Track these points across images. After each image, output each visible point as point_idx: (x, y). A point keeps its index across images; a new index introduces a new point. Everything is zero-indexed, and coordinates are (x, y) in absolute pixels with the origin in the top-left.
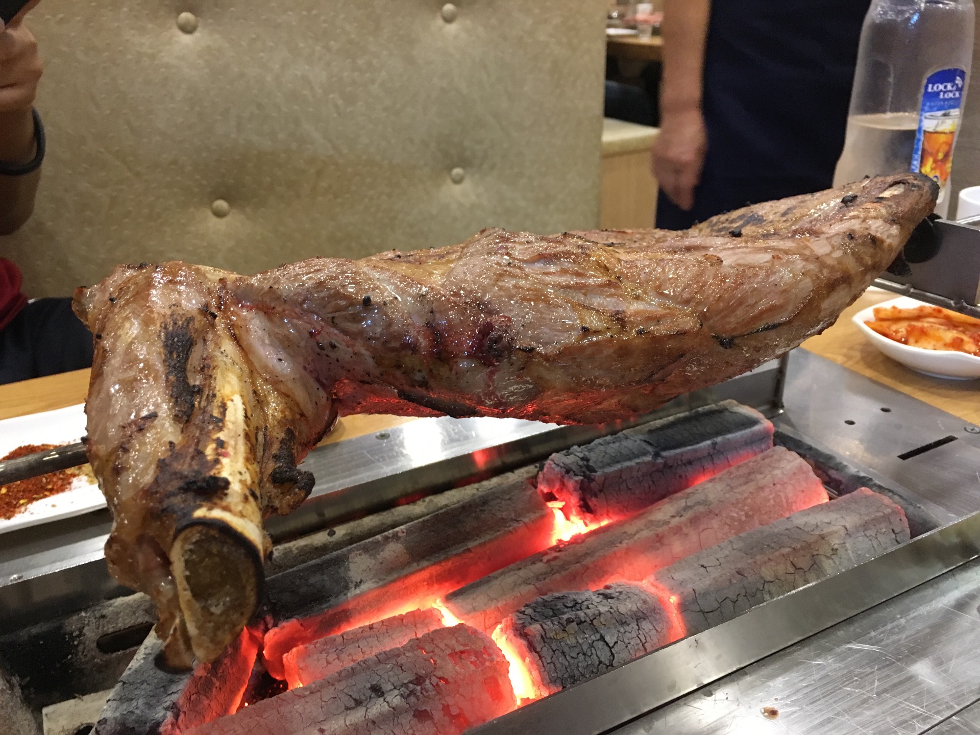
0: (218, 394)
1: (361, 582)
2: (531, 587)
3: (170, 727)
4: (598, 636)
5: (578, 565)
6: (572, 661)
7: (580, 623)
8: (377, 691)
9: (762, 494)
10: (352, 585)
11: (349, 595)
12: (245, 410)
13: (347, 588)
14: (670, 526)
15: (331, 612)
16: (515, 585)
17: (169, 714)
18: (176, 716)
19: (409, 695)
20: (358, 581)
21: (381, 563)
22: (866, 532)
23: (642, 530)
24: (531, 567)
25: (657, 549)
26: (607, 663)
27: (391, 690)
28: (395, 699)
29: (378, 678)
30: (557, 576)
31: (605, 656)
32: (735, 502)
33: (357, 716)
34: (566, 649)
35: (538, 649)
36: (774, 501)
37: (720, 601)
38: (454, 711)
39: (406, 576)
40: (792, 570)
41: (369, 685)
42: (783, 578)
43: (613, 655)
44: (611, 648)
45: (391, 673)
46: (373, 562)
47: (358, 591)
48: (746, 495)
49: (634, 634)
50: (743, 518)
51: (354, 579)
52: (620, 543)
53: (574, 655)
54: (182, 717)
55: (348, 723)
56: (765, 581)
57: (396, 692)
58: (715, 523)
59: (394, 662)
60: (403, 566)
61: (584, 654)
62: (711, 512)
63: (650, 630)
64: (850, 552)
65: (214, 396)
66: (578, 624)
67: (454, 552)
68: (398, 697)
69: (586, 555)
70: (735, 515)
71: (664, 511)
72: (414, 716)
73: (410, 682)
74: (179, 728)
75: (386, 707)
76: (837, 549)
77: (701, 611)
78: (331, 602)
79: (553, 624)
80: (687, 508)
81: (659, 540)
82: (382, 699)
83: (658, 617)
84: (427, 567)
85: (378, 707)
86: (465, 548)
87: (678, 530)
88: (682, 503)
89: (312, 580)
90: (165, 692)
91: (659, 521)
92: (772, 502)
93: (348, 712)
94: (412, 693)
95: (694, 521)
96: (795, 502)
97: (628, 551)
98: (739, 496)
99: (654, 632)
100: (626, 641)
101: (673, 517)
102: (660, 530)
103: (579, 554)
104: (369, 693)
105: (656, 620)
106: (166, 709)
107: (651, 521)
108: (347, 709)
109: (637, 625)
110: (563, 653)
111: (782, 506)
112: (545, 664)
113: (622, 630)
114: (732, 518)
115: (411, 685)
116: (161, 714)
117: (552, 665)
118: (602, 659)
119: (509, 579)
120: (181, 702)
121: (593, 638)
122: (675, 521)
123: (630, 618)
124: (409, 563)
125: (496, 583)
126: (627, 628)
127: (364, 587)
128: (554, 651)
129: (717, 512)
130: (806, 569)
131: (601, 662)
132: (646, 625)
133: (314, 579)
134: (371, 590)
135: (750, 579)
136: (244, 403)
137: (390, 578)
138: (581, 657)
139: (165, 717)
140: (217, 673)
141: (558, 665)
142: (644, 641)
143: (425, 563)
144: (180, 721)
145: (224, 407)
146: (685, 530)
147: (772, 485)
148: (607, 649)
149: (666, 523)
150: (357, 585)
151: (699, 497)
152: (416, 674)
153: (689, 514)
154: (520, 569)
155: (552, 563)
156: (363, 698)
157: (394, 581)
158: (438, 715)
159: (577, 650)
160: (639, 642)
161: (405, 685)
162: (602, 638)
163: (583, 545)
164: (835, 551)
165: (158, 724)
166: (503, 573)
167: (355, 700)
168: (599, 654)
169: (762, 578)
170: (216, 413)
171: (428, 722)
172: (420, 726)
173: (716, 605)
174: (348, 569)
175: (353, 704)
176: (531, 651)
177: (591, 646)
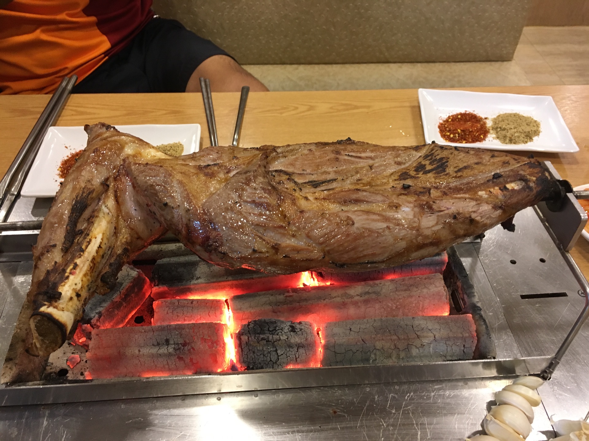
0: (91, 234)
1: (199, 278)
2: (271, 307)
3: (96, 321)
4: (274, 349)
5: (298, 304)
6: (256, 357)
7: (268, 341)
8: (167, 342)
9: (410, 300)
10: (195, 278)
11: (192, 282)
12: (101, 243)
13: (192, 278)
14: (352, 300)
15: (182, 287)
16: (265, 304)
17: (97, 316)
18: (100, 317)
19: (178, 349)
20: (199, 277)
21: (211, 272)
22: (447, 342)
23: (338, 297)
24: (277, 296)
25: (341, 308)
26: (274, 361)
27: (172, 344)
28: (171, 350)
29: (170, 336)
30: (285, 306)
31: (274, 358)
32: (393, 299)
33: (154, 350)
34: (256, 351)
35: (243, 347)
36: (415, 305)
37: (346, 350)
38: (194, 361)
39: (220, 282)
40: (393, 347)
41: (165, 338)
42: (386, 350)
43: (278, 359)
44: (278, 356)
45: (176, 336)
46: (208, 270)
47: (196, 282)
48: (400, 297)
49: (293, 353)
50: (394, 308)
51: (197, 276)
52: (324, 300)
53: (259, 354)
54: (102, 317)
55: (150, 352)
56: (375, 349)
57: (173, 346)
58: (377, 306)
59: (180, 332)
60: (221, 276)
61: (264, 355)
62: (378, 299)
63: (303, 353)
64: (431, 349)
65: (88, 235)
66: (267, 341)
67: (246, 277)
68: (172, 349)
69: (306, 300)
70: (390, 305)
71: (356, 290)
72: (178, 358)
73: (181, 344)
74: (100, 322)
75: (166, 352)
76: (424, 345)
77: (335, 352)
78: (183, 283)
79: (255, 338)
80: (368, 293)
81: (344, 305)
82: (167, 347)
83: (310, 348)
84: (230, 280)
85: (163, 350)
86: (251, 277)
87: (355, 304)
88: (367, 289)
89: (179, 270)
90: (100, 304)
91: (349, 295)
92: (414, 305)
93: (153, 347)
94: (179, 349)
95: (366, 302)
96: (427, 309)
97: (325, 305)
98: (396, 296)
99: (305, 354)
100: (288, 355)
101: (358, 295)
102: (346, 300)
103: (302, 298)
104: (164, 341)
105: (308, 350)
106: (97, 313)
107: (346, 293)
108: (153, 345)
109: (298, 349)
110: (254, 352)
111: (419, 308)
112: (243, 354)
113: (288, 350)
114: (388, 306)
115: (180, 345)
116: (93, 315)
117: (246, 356)
118: (272, 360)
119: (263, 299)
120: (103, 312)
121: (272, 349)
122: (357, 298)
123: (295, 346)
124: (223, 276)
125: (258, 298)
126: (291, 349)
127: (200, 281)
128: (249, 350)
129: (381, 301)
130: (401, 350)
131: (271, 360)
132: (301, 351)
133: (180, 270)
134: (202, 283)
135: (368, 345)
136: (102, 239)
137: (212, 280)
138: (262, 356)
139: (94, 317)
140: (126, 300)
141: (249, 357)
142: (297, 357)
143: (230, 278)
144: (101, 320)
145: (89, 242)
146: (359, 304)
147: (418, 297)
148: (276, 356)
149: (352, 297)
150: (197, 279)
151: (377, 289)
152: (185, 341)
153: (366, 297)
154: (272, 295)
155: (288, 298)
156: (161, 343)
157: (214, 282)
158: (188, 361)
159: (261, 353)
160: (294, 357)
161: (178, 344)
162: (276, 351)
163: (307, 293)
164: (423, 346)
165: (91, 319)
166: (264, 294)
167: (158, 342)
168: (271, 357)
169: (374, 346)
170: (84, 247)
171: (183, 362)
172: (178, 362)
173: (343, 351)
174: (196, 270)
175: (156, 344)
176: (239, 347)
177: (269, 352)
